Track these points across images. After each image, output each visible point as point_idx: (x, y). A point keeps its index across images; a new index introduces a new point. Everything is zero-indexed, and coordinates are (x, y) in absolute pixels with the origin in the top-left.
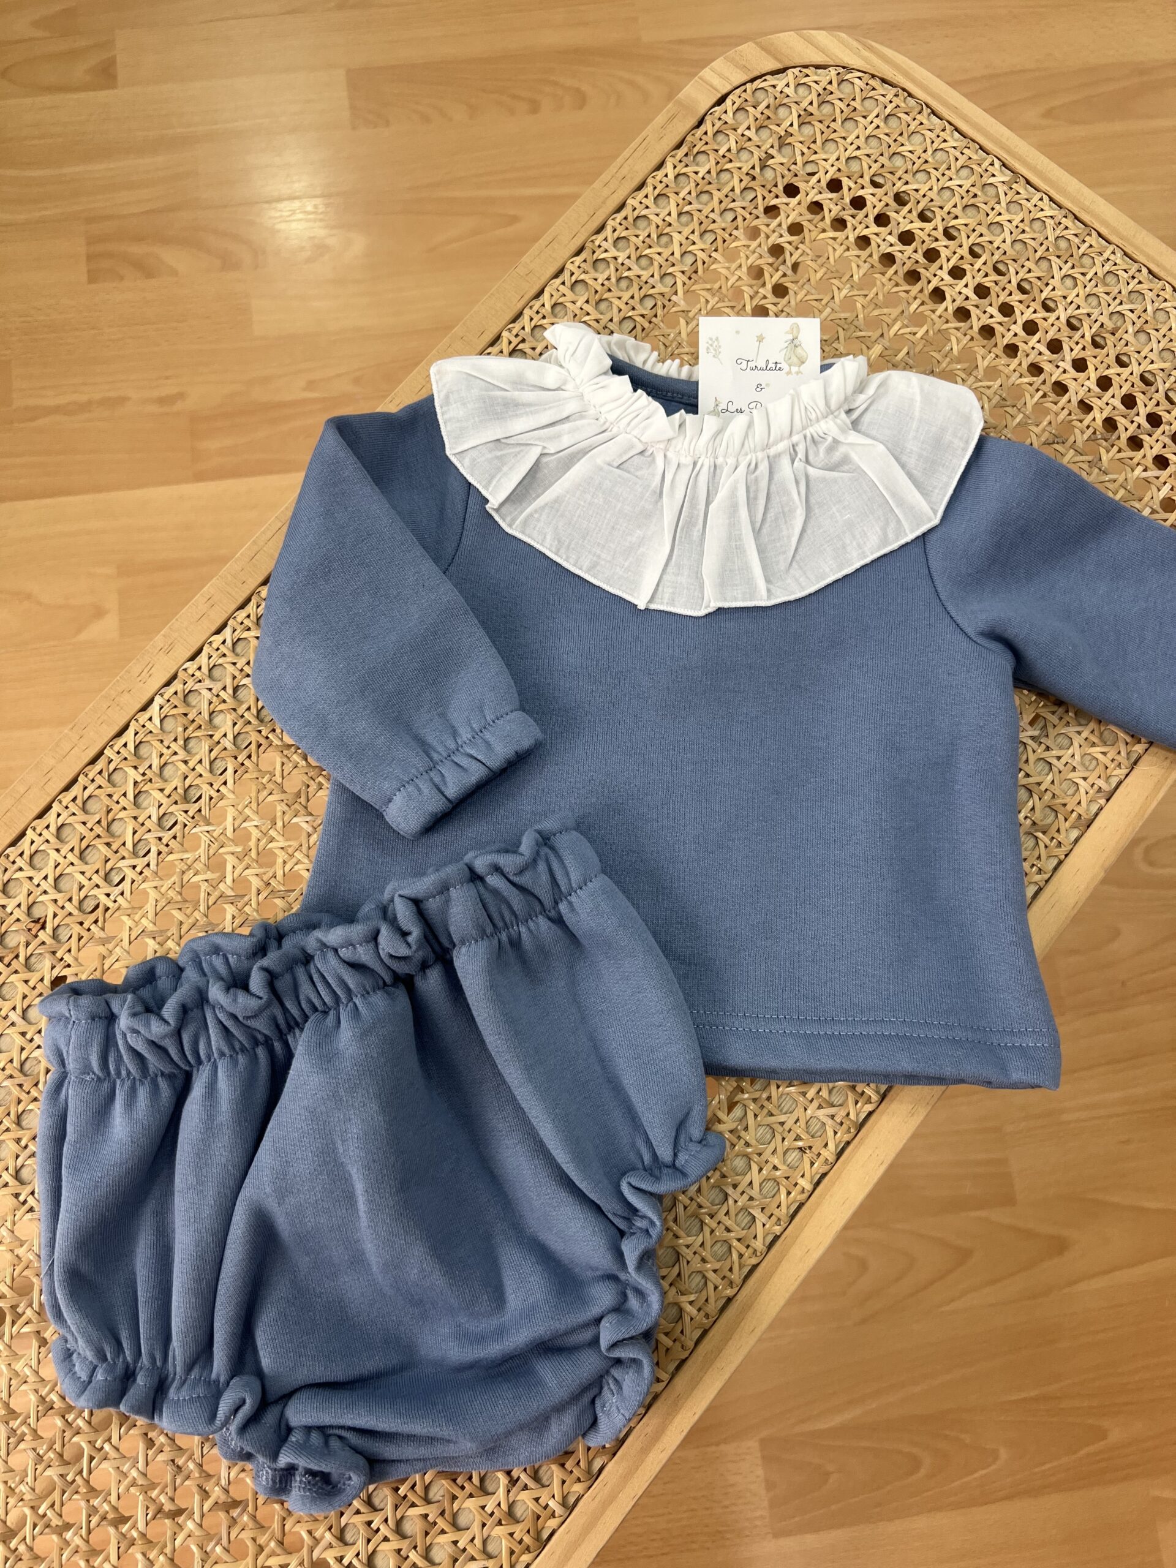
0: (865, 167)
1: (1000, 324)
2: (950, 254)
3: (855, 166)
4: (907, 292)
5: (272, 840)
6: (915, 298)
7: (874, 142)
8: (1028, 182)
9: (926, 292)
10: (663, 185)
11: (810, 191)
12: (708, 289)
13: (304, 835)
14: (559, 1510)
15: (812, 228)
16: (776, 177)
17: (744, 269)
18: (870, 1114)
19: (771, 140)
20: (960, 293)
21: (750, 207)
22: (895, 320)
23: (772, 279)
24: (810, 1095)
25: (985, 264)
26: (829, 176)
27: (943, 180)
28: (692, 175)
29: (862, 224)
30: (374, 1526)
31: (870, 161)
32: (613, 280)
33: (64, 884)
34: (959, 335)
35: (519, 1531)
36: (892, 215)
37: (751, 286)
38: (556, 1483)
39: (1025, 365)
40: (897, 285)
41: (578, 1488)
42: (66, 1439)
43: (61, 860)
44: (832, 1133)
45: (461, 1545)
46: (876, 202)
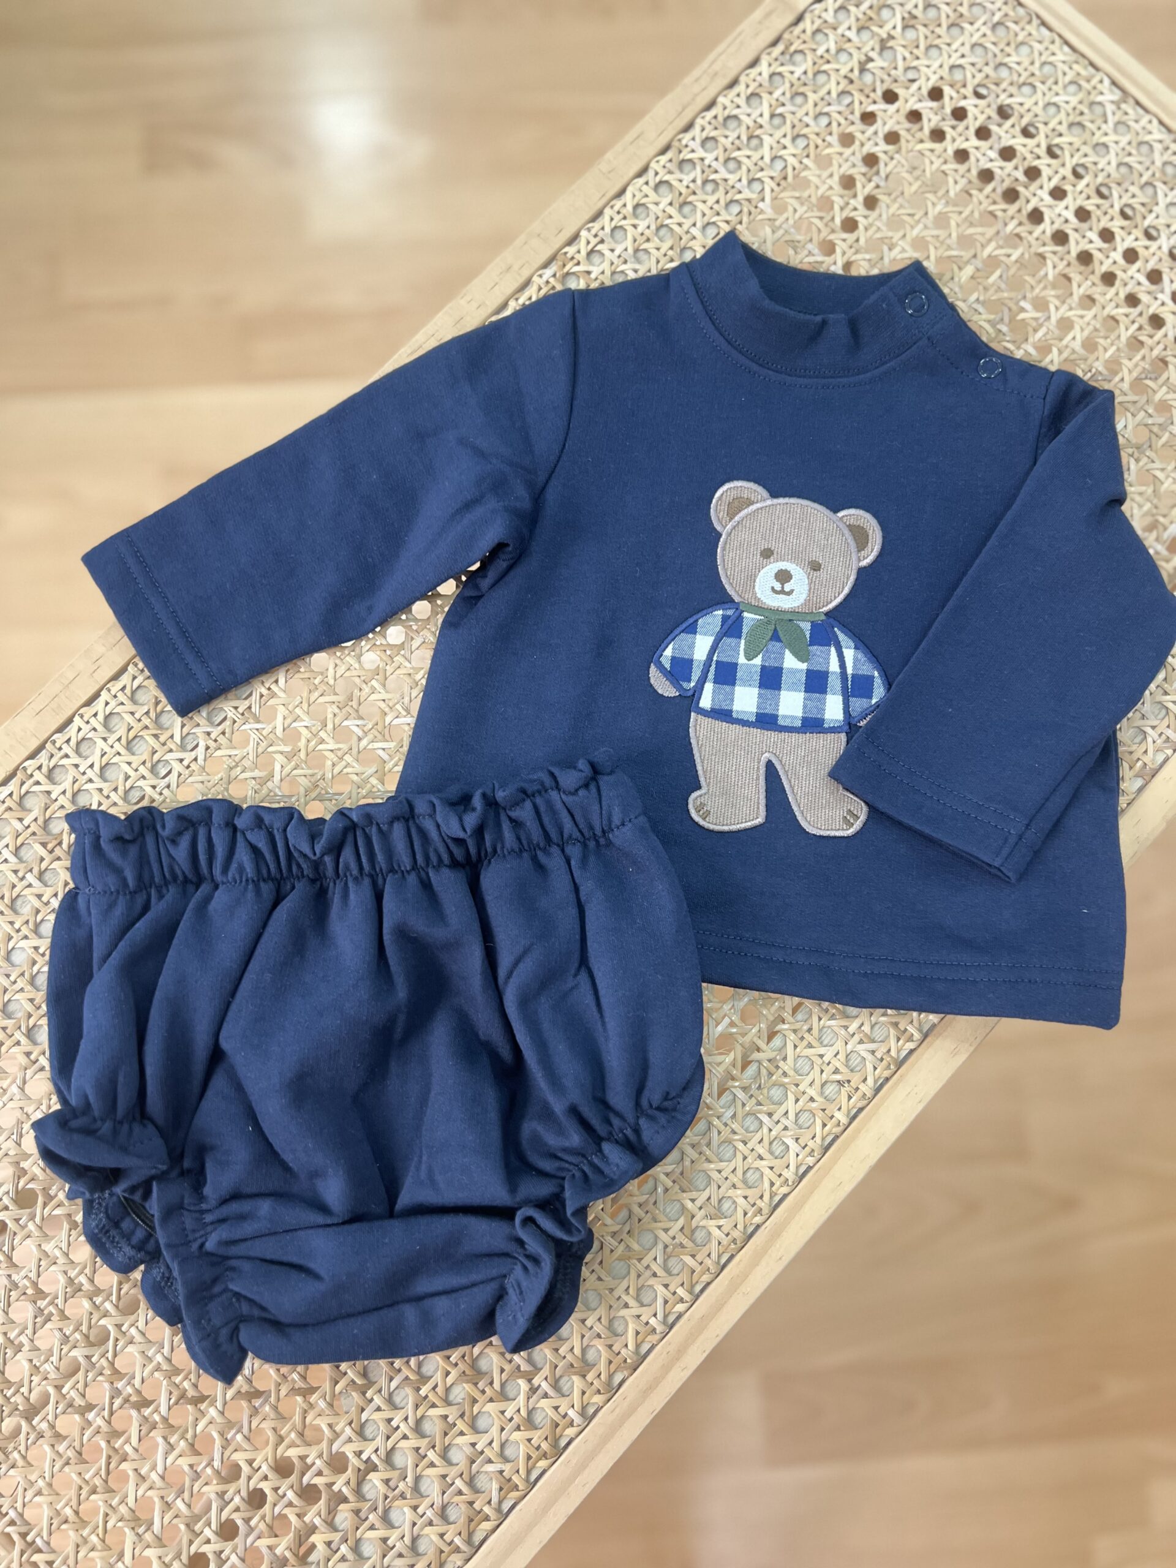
0: (969, 76)
1: (1100, 250)
2: (1051, 173)
3: (958, 75)
4: (1004, 211)
5: (322, 741)
6: (1012, 217)
7: (979, 51)
8: (1138, 103)
9: (1024, 213)
10: (756, 84)
11: (910, 99)
12: (797, 198)
13: (355, 739)
14: (577, 1420)
15: (910, 138)
16: (874, 82)
17: (836, 178)
18: (912, 1051)
19: (871, 43)
20: (1060, 215)
21: (847, 113)
22: (990, 240)
23: (863, 189)
24: (851, 1030)
25: (1088, 185)
26: (930, 84)
27: (1049, 95)
28: (787, 75)
29: (961, 137)
30: (394, 1423)
31: (973, 70)
32: (699, 182)
33: (110, 773)
34: (1056, 259)
35: (537, 1436)
36: (994, 128)
37: (842, 196)
38: (576, 1394)
39: (1122, 295)
40: (994, 203)
41: (598, 1399)
42: (93, 1322)
43: (107, 749)
44: (872, 1069)
45: (479, 1447)
46: (978, 113)
